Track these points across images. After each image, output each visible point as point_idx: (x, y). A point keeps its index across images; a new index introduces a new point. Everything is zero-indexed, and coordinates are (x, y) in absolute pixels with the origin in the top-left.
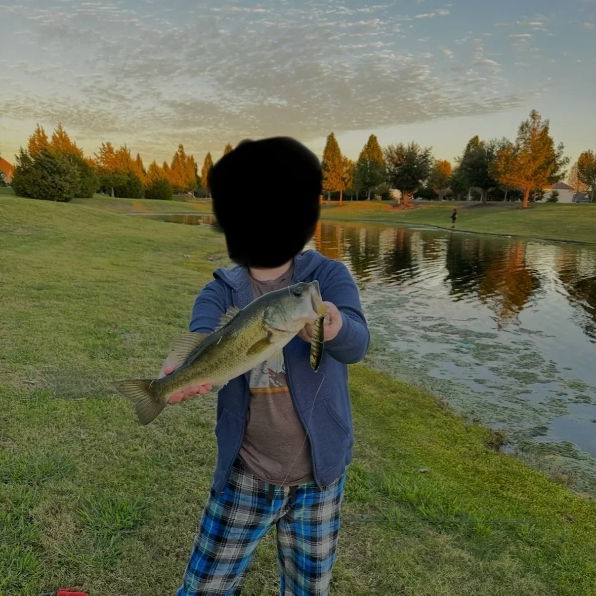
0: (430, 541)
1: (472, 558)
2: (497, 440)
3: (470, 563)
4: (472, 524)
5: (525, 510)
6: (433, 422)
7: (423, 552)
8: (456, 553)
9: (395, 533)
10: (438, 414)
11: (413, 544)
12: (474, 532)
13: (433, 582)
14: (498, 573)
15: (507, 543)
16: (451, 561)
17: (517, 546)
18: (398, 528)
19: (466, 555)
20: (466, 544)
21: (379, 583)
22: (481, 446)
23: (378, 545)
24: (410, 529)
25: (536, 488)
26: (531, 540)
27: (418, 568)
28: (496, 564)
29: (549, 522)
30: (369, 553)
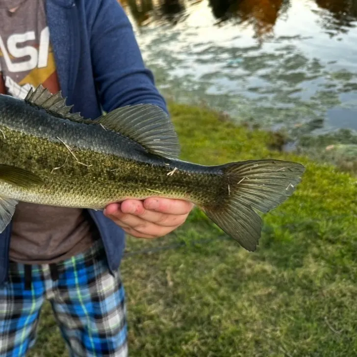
0: (230, 258)
1: (275, 269)
2: (278, 141)
3: (274, 276)
4: (269, 231)
5: (318, 206)
6: (217, 135)
7: (225, 272)
8: (258, 267)
9: (194, 255)
10: (220, 127)
11: (213, 264)
12: (271, 240)
13: (239, 304)
14: (304, 281)
15: (307, 246)
16: (254, 277)
17: (319, 247)
18: (196, 250)
19: (268, 267)
20: (266, 253)
21: (184, 316)
22: (264, 150)
23: (178, 273)
24: (209, 249)
25: (325, 182)
26: (331, 237)
27: (222, 292)
28: (300, 272)
29: (346, 215)
30: (171, 284)
